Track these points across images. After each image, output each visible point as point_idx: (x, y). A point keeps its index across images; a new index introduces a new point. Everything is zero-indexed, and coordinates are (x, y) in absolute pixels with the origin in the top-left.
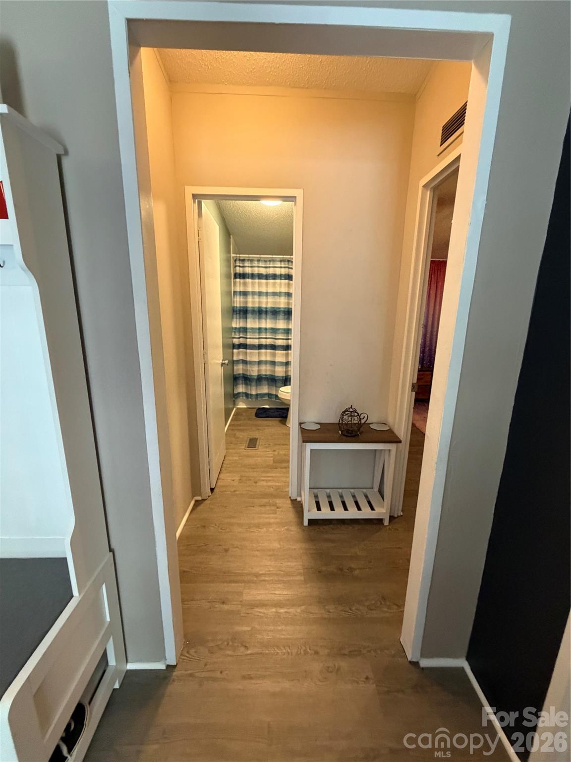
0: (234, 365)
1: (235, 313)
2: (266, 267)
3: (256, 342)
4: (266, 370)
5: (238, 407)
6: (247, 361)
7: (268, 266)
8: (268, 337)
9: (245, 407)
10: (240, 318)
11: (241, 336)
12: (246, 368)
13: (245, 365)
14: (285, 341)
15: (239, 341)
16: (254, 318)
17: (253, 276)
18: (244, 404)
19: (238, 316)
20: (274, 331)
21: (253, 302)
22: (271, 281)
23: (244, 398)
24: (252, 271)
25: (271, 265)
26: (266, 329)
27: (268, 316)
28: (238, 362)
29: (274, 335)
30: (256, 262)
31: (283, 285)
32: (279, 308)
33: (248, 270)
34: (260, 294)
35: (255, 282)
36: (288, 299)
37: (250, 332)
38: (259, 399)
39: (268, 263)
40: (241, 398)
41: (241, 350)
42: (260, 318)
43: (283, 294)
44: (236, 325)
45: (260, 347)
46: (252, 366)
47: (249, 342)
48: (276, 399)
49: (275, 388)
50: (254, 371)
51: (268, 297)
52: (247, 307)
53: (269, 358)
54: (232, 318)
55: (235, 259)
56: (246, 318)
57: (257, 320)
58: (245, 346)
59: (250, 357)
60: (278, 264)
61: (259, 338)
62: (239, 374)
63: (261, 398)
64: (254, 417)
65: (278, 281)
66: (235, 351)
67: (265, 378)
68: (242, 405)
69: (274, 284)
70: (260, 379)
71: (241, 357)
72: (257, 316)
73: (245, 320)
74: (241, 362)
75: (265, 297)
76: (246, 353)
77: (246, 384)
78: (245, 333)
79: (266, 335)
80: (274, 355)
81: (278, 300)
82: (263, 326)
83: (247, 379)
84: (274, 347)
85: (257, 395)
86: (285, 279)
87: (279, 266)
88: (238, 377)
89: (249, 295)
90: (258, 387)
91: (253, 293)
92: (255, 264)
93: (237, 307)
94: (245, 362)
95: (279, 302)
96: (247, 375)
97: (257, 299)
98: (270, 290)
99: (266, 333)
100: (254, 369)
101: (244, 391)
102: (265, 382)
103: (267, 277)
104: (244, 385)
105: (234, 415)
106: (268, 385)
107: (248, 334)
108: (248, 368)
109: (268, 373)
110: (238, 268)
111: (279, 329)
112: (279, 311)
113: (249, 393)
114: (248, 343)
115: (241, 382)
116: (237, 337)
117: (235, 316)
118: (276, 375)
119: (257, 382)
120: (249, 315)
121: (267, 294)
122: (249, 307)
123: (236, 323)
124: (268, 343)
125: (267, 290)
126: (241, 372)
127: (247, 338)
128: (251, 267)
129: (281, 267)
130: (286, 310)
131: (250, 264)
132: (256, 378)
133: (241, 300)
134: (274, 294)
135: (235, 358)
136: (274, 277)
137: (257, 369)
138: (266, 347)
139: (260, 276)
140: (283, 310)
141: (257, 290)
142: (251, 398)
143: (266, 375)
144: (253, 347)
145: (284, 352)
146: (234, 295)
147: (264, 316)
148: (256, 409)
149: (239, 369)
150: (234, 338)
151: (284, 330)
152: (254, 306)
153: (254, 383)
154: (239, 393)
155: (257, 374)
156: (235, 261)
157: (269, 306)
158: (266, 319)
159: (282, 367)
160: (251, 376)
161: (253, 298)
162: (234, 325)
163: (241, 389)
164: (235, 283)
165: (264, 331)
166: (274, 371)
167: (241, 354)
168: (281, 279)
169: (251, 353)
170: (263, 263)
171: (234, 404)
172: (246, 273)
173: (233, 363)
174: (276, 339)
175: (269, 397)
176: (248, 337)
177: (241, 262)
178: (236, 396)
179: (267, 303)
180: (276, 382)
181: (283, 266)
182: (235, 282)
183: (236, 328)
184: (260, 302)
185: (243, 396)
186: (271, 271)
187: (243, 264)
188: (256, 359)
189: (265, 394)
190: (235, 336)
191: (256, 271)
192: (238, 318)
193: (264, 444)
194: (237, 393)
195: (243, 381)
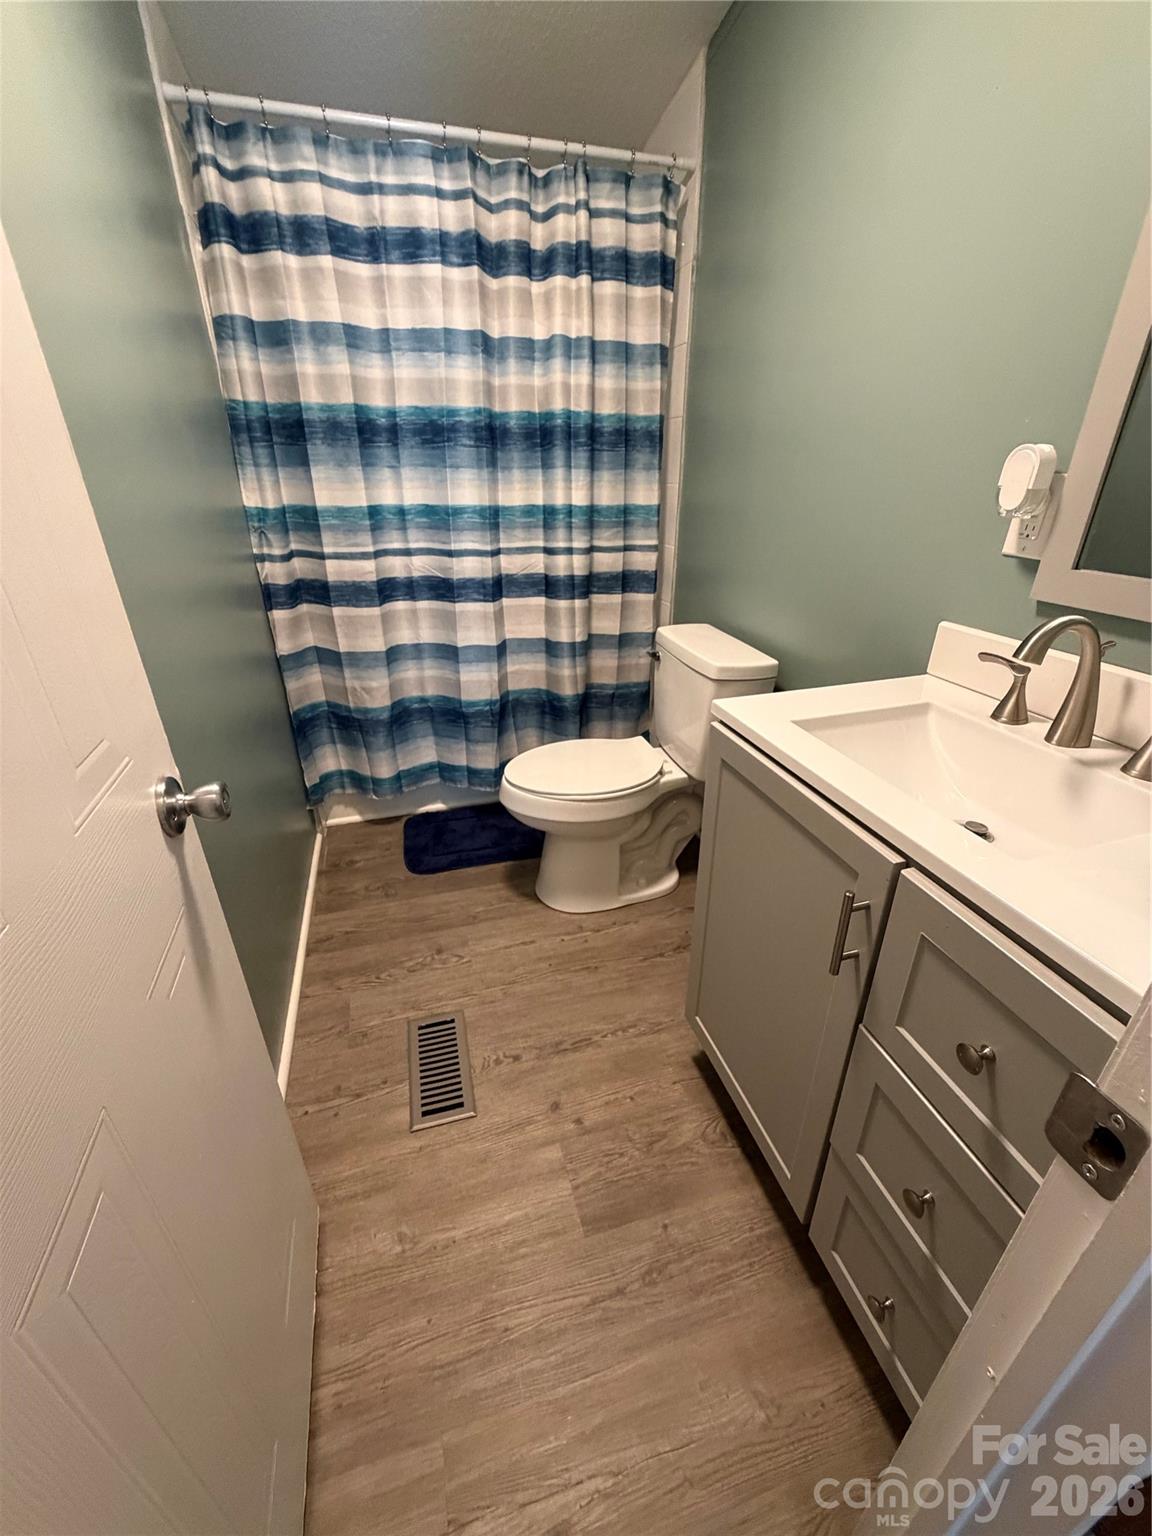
0: (285, 674)
1: (244, 437)
2: (365, 189)
3: (367, 571)
4: (421, 680)
5: (331, 822)
6: (338, 654)
7: (373, 178)
8: (413, 545)
9: (356, 818)
10: (274, 464)
11: (294, 546)
12: (339, 682)
13: (333, 670)
14: (488, 560)
15: (290, 574)
16: (340, 464)
17: (303, 234)
18: (350, 810)
19: (262, 452)
20: (440, 518)
21: (326, 381)
22: (399, 271)
23: (349, 791)
24: (294, 202)
25: (390, 179)
26: (401, 512)
27: (404, 453)
28: (299, 659)
29: (442, 535)
30: (308, 150)
31: (458, 297)
32: (452, 412)
33: (273, 198)
34: (353, 337)
35: (320, 270)
36: (488, 370)
37: (331, 528)
38: (405, 789)
39: (372, 160)
40: (338, 791)
41: (304, 608)
42: (367, 463)
43: (462, 343)
44: (263, 498)
45: (386, 590)
46: (364, 674)
47: (335, 571)
48: (470, 783)
49: (463, 745)
50: (374, 692)
51: (394, 354)
52: (298, 408)
53: (427, 635)
54: (236, 463)
55: (184, 118)
56: (304, 462)
57: (357, 472)
58: (319, 592)
59: (346, 635)
60: (423, 173)
61: (377, 554)
62: (314, 707)
63: (415, 783)
64: (402, 872)
65: (433, 270)
66: (279, 615)
67: (421, 711)
68: (342, 816)
69: (416, 285)
70: (402, 718)
71: (310, 639)
72: (355, 453)
73: (300, 471)
74: (312, 657)
75: (376, 359)
76: (331, 620)
77: (350, 742)
78: (310, 536)
79: (406, 541)
80: (450, 622)
81: (441, 372)
82: (387, 497)
83: (349, 725)
84: (444, 589)
85: (398, 777)
86: (466, 262)
87: (432, 182)
88: (312, 719)
89: (299, 340)
90: (398, 747)
91: (320, 333)
92: (305, 159)
93: (246, 404)
94: (329, 658)
95: (450, 384)
96: (348, 709)
97: (340, 362)
98: (402, 319)
99: (404, 529)
100: (374, 684)
101: (344, 767)
102: (422, 727)
103: (374, 245)
104: (339, 746)
105: (320, 873)
106: (436, 734)
107: (326, 537)
108: (349, 684)
109: (431, 691)
110: (210, 174)
111: (458, 511)
112: (453, 429)
113: (367, 772)
114: (331, 578)
115: (325, 734)
116: (277, 552)
117: (246, 450)
118: (464, 697)
119: (390, 733)
120: (317, 449)
121: (386, 340)
122: (309, 408)
123: (261, 489)
124: (416, 574)
125: (384, 318)
126: (320, 697)
127: (322, 557)
128: (287, 177)
129: (439, 193)
130: (483, 421)
131: (280, 160)
132: (385, 716)
133: (265, 369)
134: (423, 340)
135: (284, 647)
136: (412, 245)
137: (386, 682)
138: (411, 589)
139: (342, 240)
140: (467, 420)
141: (333, 312)
142: (375, 793)
143: (423, 700)
144: (354, 594)
145: (490, 607)
146: (218, 336)
147: (383, 451)
148: (400, 826)
149: (311, 687)
150: (262, 558)
151: (481, 511)
152: (332, 402)
153: (381, 739)
154: (326, 778)
155: (387, 702)
156: (188, 131)
157: (405, 400)
158: (395, 468)
159: (483, 666)
160: (367, 711)
161: (322, 360)
162: (251, 500)
163: (331, 759)
164: (212, 268)
165: (395, 520)
166: (458, 684)
167: (307, 625)
168: (445, 262)
169: (350, 621)
170: (347, 161)
171: (314, 819)
172: (266, 213)
173: (280, 666)
174: (450, 554)
175: (442, 777)
176: (327, 550)
177: (221, 144)
178: (314, 797)
179: (391, 385)
180: (467, 723)
181: (447, 185)
183: (262, 513)
184: (357, 383)
185: (343, 787)
186: (392, 213)
187: (238, 155)
188: (377, 644)
189: (428, 769)
190: (266, 551)
191: (315, 201)
192: (264, 460)
193: (498, 1062)
194: (318, 781)
195: (335, 731)
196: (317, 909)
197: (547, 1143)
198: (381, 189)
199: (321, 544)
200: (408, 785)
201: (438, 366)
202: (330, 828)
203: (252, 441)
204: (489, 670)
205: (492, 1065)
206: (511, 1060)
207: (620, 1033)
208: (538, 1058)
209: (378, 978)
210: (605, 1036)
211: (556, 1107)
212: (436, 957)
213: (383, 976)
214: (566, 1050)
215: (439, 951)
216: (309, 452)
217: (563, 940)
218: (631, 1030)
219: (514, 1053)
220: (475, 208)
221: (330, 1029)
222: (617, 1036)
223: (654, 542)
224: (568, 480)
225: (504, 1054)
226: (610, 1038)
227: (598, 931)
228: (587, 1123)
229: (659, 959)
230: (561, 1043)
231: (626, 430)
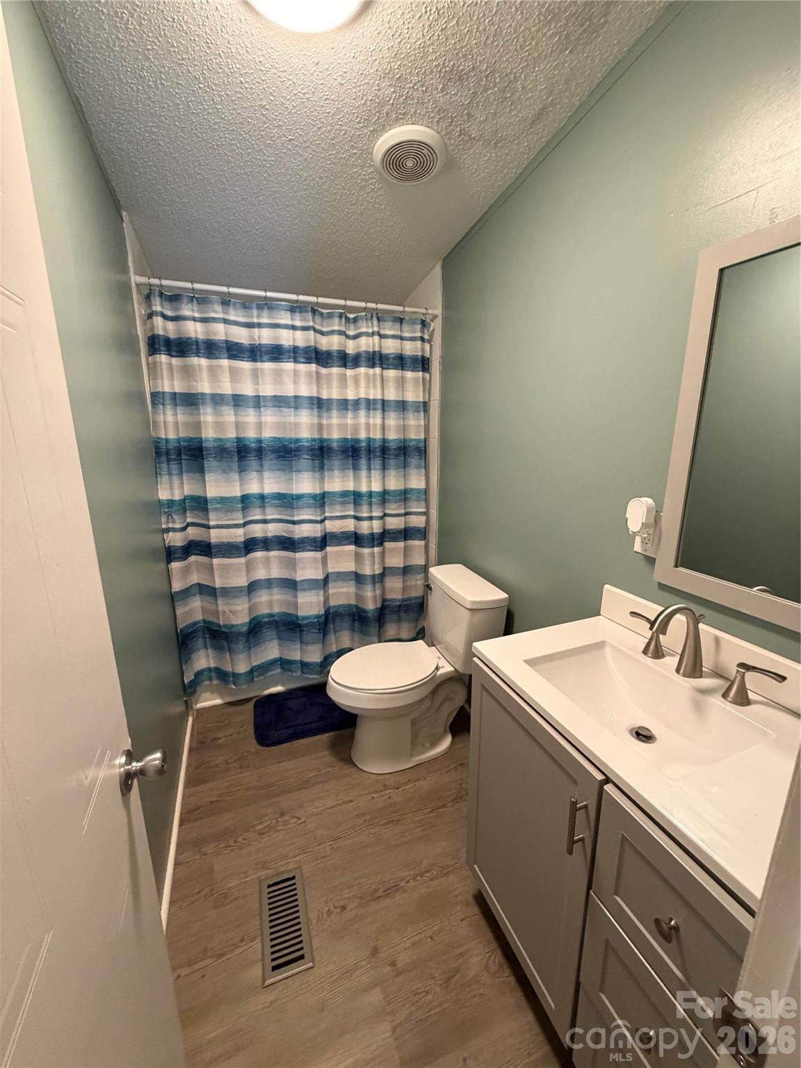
0: (176, 604)
1: (164, 458)
2: (250, 326)
3: (238, 535)
4: (271, 603)
5: (199, 705)
6: (215, 589)
7: (255, 320)
8: (269, 517)
9: (218, 701)
10: (181, 473)
11: (189, 520)
12: (214, 607)
13: (210, 599)
14: (318, 526)
15: (185, 539)
16: (224, 472)
17: (210, 348)
18: (215, 695)
19: (174, 466)
20: (287, 501)
21: (219, 425)
22: (268, 366)
23: (215, 682)
24: (207, 333)
25: (265, 320)
26: (262, 497)
27: (266, 463)
28: (186, 593)
29: (289, 511)
30: (218, 308)
31: (303, 378)
32: (297, 441)
33: (194, 330)
34: (238, 401)
35: (220, 366)
36: (320, 417)
37: (216, 509)
38: (256, 679)
39: (255, 312)
40: (207, 683)
41: (193, 558)
42: (242, 470)
43: (305, 402)
44: (172, 494)
45: (250, 546)
46: (231, 602)
47: (215, 536)
48: (302, 672)
49: (298, 646)
50: (237, 614)
51: (262, 409)
52: (200, 440)
53: (276, 572)
54: (157, 474)
55: (146, 292)
56: (202, 471)
57: (235, 476)
58: (205, 549)
59: (221, 577)
60: (285, 318)
61: (245, 524)
62: (195, 624)
63: (263, 674)
64: (253, 745)
65: (289, 366)
66: (175, 565)
67: (269, 623)
68: (209, 700)
69: (278, 374)
70: (256, 629)
71: (195, 578)
72: (235, 466)
73: (198, 476)
74: (196, 590)
75: (251, 412)
76: (211, 567)
77: (218, 648)
78: (200, 514)
79: (265, 514)
80: (292, 564)
81: (292, 419)
82: (254, 488)
83: (218, 636)
84: (288, 544)
85: (252, 671)
86: (309, 361)
87: (290, 322)
88: (192, 633)
89: (204, 403)
90: (253, 650)
91: (217, 400)
92: (216, 312)
93: (167, 440)
94: (208, 591)
95: (297, 425)
96: (219, 625)
97: (229, 415)
98: (268, 390)
99: (263, 507)
100: (238, 608)
101: (212, 665)
102: (269, 633)
103: (254, 353)
104: (210, 650)
105: (190, 750)
106: (279, 638)
107: (212, 515)
108: (220, 608)
109: (276, 610)
110: (158, 321)
111: (300, 497)
112: (298, 450)
113: (229, 669)
114: (213, 540)
115: (200, 642)
116: (178, 526)
117: (164, 466)
118: (300, 614)
119: (248, 640)
120: (210, 463)
121: (258, 401)
122: (207, 440)
123: (171, 488)
124: (270, 535)
125: (257, 390)
126: (199, 617)
127: (208, 527)
128: (204, 320)
129: (293, 328)
130: (317, 445)
131: (200, 312)
132: (245, 629)
133: (180, 417)
134: (280, 402)
135: (177, 586)
136: (277, 353)
137: (246, 606)
138: (265, 544)
139: (234, 350)
140: (306, 444)
141: (227, 388)
142: (235, 684)
143: (271, 615)
144: (229, 550)
145: (319, 555)
146: (153, 403)
147: (253, 462)
148: (250, 706)
149: (193, 611)
150: (168, 530)
151: (314, 497)
152: (222, 436)
153: (241, 645)
154: (198, 674)
155: (247, 620)
156: (148, 298)
157: (268, 434)
158: (260, 470)
159: (313, 592)
160: (233, 626)
161: (217, 413)
162: (164, 495)
163: (203, 659)
164: (153, 368)
165: (257, 502)
166: (296, 605)
167: (194, 568)
168: (296, 361)
169: (223, 568)
170: (241, 312)
171: (188, 705)
172: (190, 338)
173: (173, 599)
174: (294, 523)
175: (282, 668)
176: (212, 523)
177: (166, 304)
178: (189, 690)
179: (259, 426)
180: (301, 631)
181: (298, 323)
182: (155, 363)
183: (171, 503)
184: (238, 425)
185: (211, 679)
186: (265, 337)
187: (177, 309)
188: (242, 581)
189: (273, 663)
190: (171, 525)
191: (220, 332)
192: (175, 472)
193: (329, 913)
194: (193, 678)
195: (208, 640)
196: (188, 783)
197: (369, 988)
198: (260, 325)
199: (208, 520)
200: (257, 677)
201: (290, 416)
202: (198, 710)
203: (168, 460)
204: (318, 595)
205: (325, 916)
206: (339, 910)
207: (419, 878)
208: (360, 906)
209: (235, 842)
210: (408, 882)
211: (375, 951)
212: (280, 819)
213: (240, 839)
214: (380, 897)
215: (282, 814)
216: (205, 465)
217: (373, 798)
218: (427, 875)
219: (341, 903)
220: (314, 335)
221: (198, 893)
222: (417, 881)
223: (424, 510)
224: (369, 477)
225: (334, 905)
226: (412, 883)
227: (398, 788)
228: (400, 965)
229: (442, 810)
230: (375, 891)
231: (404, 447)
